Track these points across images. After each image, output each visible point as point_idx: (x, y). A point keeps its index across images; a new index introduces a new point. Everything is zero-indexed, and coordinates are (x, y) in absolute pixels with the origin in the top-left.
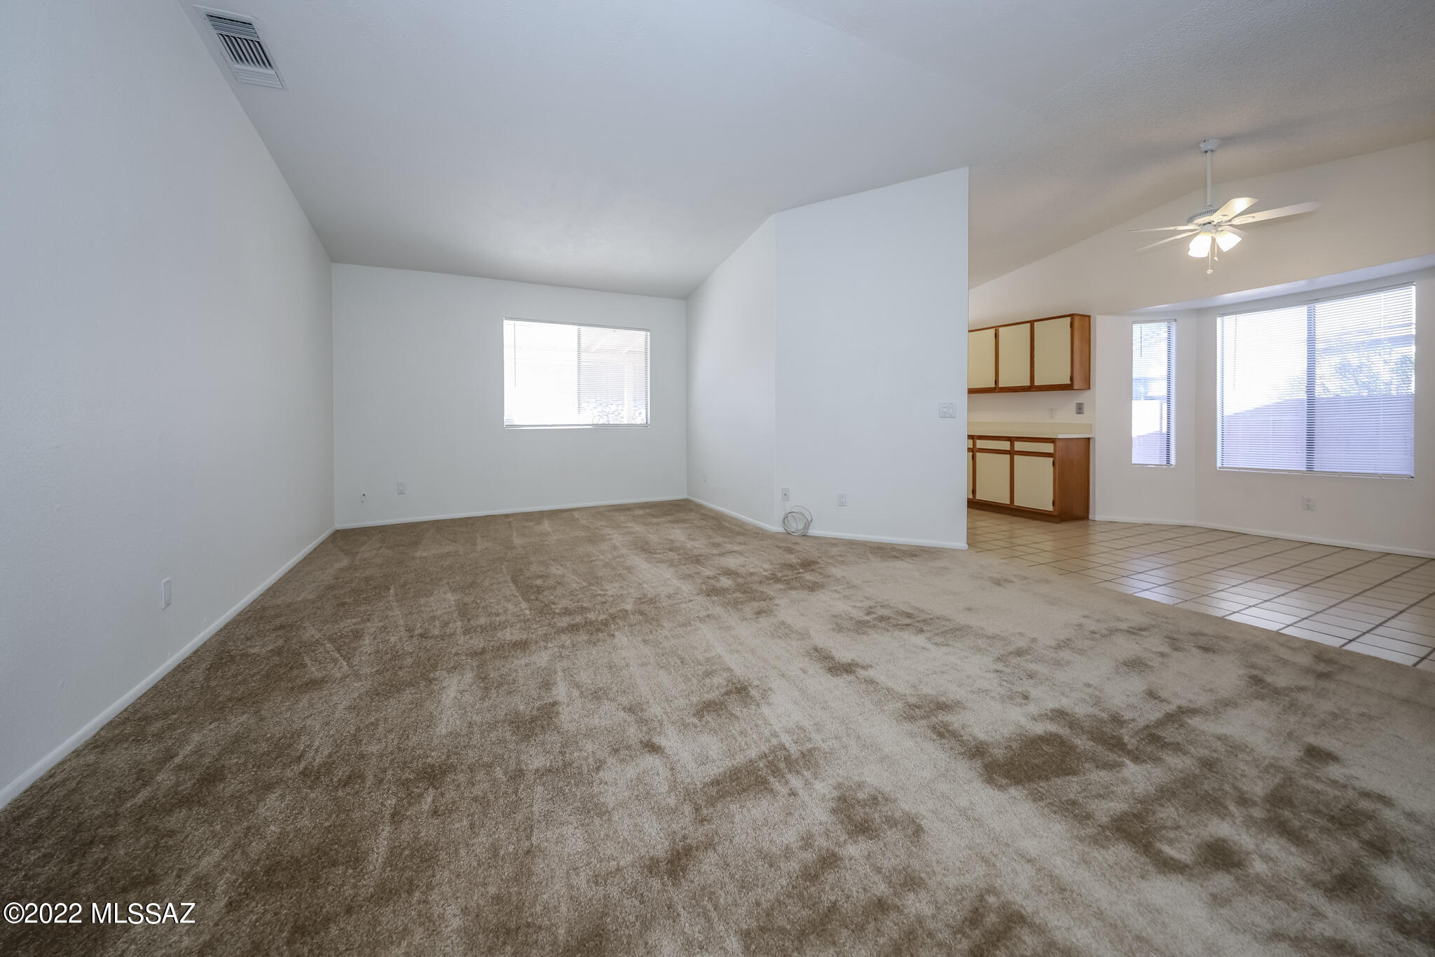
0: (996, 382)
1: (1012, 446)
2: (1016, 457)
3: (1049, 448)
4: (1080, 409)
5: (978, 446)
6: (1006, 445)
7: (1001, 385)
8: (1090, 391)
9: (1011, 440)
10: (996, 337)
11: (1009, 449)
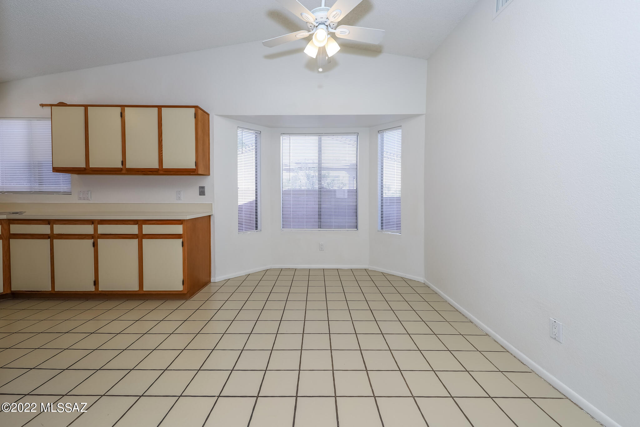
0: (123, 163)
1: (140, 229)
2: (145, 241)
3: (179, 229)
4: (202, 192)
5: (100, 232)
6: (133, 229)
7: (128, 166)
8: (209, 176)
9: (140, 223)
10: (121, 116)
11: (137, 233)
